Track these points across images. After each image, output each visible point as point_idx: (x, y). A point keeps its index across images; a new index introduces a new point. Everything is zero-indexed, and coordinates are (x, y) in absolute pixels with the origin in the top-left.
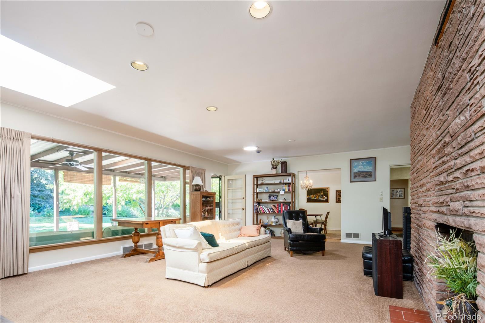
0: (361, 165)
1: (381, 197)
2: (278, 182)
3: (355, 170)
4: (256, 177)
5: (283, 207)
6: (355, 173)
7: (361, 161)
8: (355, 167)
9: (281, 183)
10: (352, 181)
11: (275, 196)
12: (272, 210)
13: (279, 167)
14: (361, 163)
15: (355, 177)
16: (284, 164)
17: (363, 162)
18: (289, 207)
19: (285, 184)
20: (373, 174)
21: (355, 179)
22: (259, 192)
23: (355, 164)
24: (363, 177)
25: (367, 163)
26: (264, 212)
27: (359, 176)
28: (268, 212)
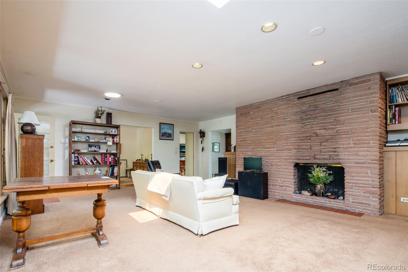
0: (166, 128)
1: (176, 151)
2: (102, 132)
3: (163, 131)
4: (74, 123)
5: (110, 158)
6: (162, 133)
7: (166, 125)
8: (163, 129)
9: (106, 134)
10: (161, 139)
11: (97, 147)
12: (96, 161)
13: (104, 117)
14: (166, 126)
15: (163, 136)
16: (109, 116)
17: (167, 126)
18: (116, 158)
19: (110, 135)
20: (172, 135)
21: (162, 138)
22: (78, 140)
23: (163, 126)
24: (167, 136)
25: (169, 127)
26: (87, 164)
27: (165, 136)
28: (91, 164)
